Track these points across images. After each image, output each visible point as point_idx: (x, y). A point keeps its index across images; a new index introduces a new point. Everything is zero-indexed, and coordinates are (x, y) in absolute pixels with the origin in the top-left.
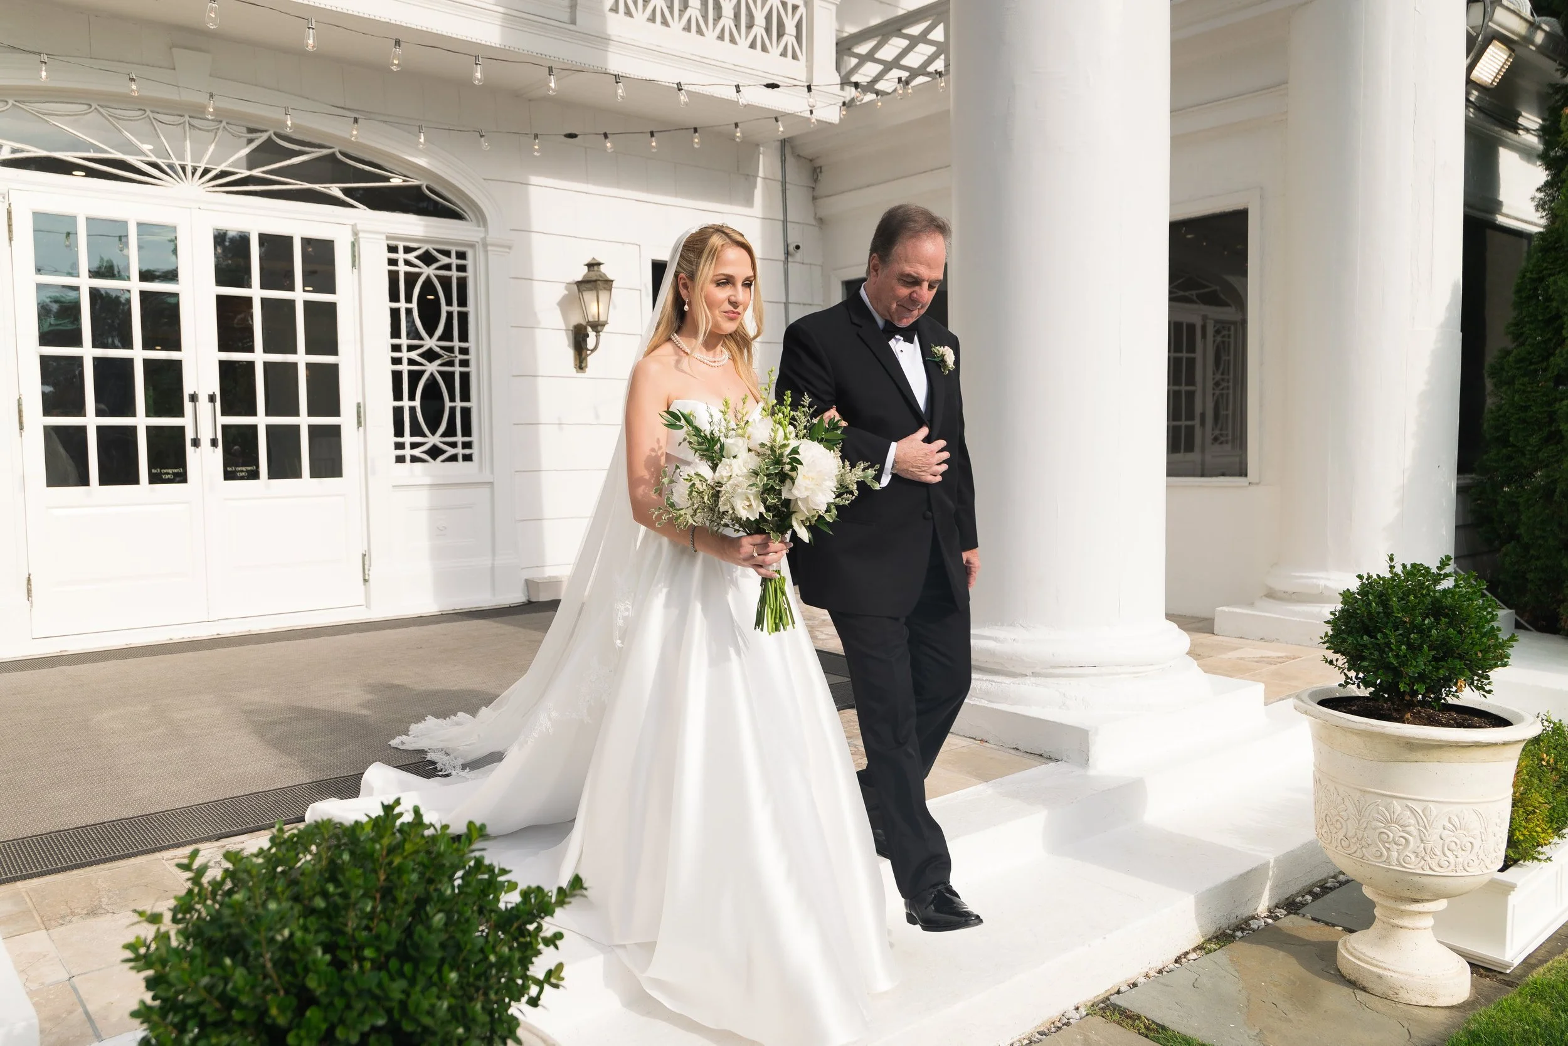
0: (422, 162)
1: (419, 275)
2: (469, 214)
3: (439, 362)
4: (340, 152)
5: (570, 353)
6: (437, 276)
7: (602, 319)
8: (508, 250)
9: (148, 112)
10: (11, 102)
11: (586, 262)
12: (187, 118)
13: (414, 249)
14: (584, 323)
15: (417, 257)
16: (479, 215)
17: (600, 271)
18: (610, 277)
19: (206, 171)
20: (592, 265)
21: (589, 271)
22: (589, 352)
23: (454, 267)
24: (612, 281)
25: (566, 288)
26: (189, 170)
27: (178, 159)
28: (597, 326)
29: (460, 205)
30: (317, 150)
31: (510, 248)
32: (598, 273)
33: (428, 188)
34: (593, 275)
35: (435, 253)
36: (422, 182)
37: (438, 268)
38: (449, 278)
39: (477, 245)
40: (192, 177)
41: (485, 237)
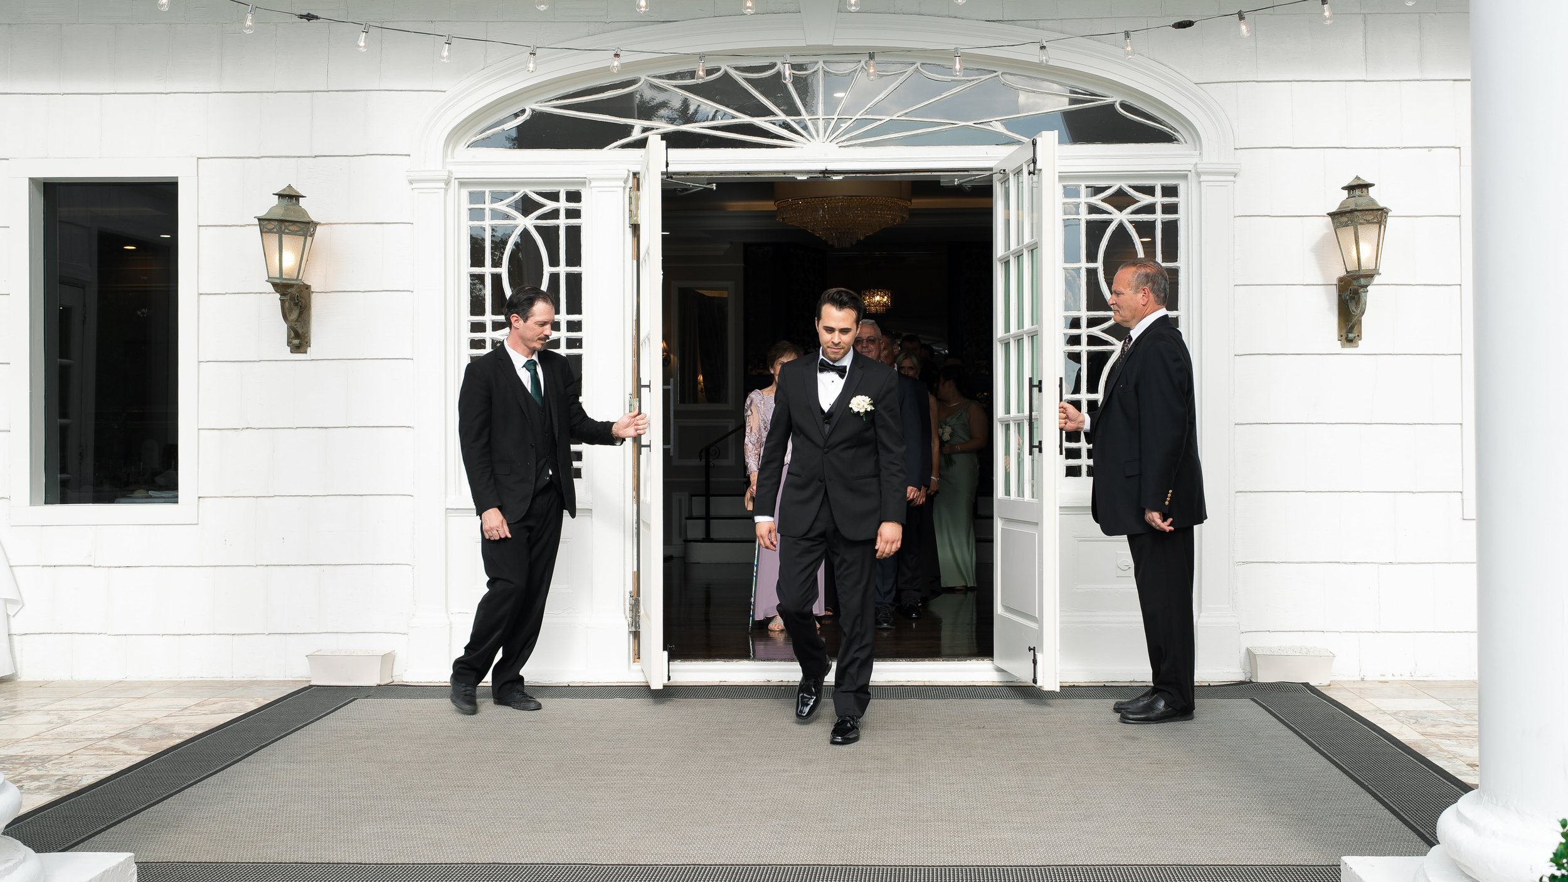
1: (1107, 223)
2: (1182, 133)
4: (1005, 76)
5: (1331, 320)
6: (1134, 223)
8: (1232, 178)
9: (779, 65)
10: (643, 79)
12: (821, 64)
13: (1103, 189)
14: (1347, 279)
15: (1104, 200)
16: (1193, 133)
17: (1370, 195)
18: (1384, 204)
19: (840, 123)
20: (1356, 188)
21: (1349, 196)
23: (1159, 208)
24: (1387, 210)
26: (821, 123)
27: (808, 114)
28: (1359, 278)
29: (1168, 123)
30: (974, 78)
31: (1235, 174)
32: (1365, 199)
33: (1123, 105)
34: (1361, 202)
35: (1131, 192)
36: (1115, 99)
37: (1136, 212)
38: (1151, 224)
39: (1191, 174)
40: (824, 132)
41: (1198, 164)
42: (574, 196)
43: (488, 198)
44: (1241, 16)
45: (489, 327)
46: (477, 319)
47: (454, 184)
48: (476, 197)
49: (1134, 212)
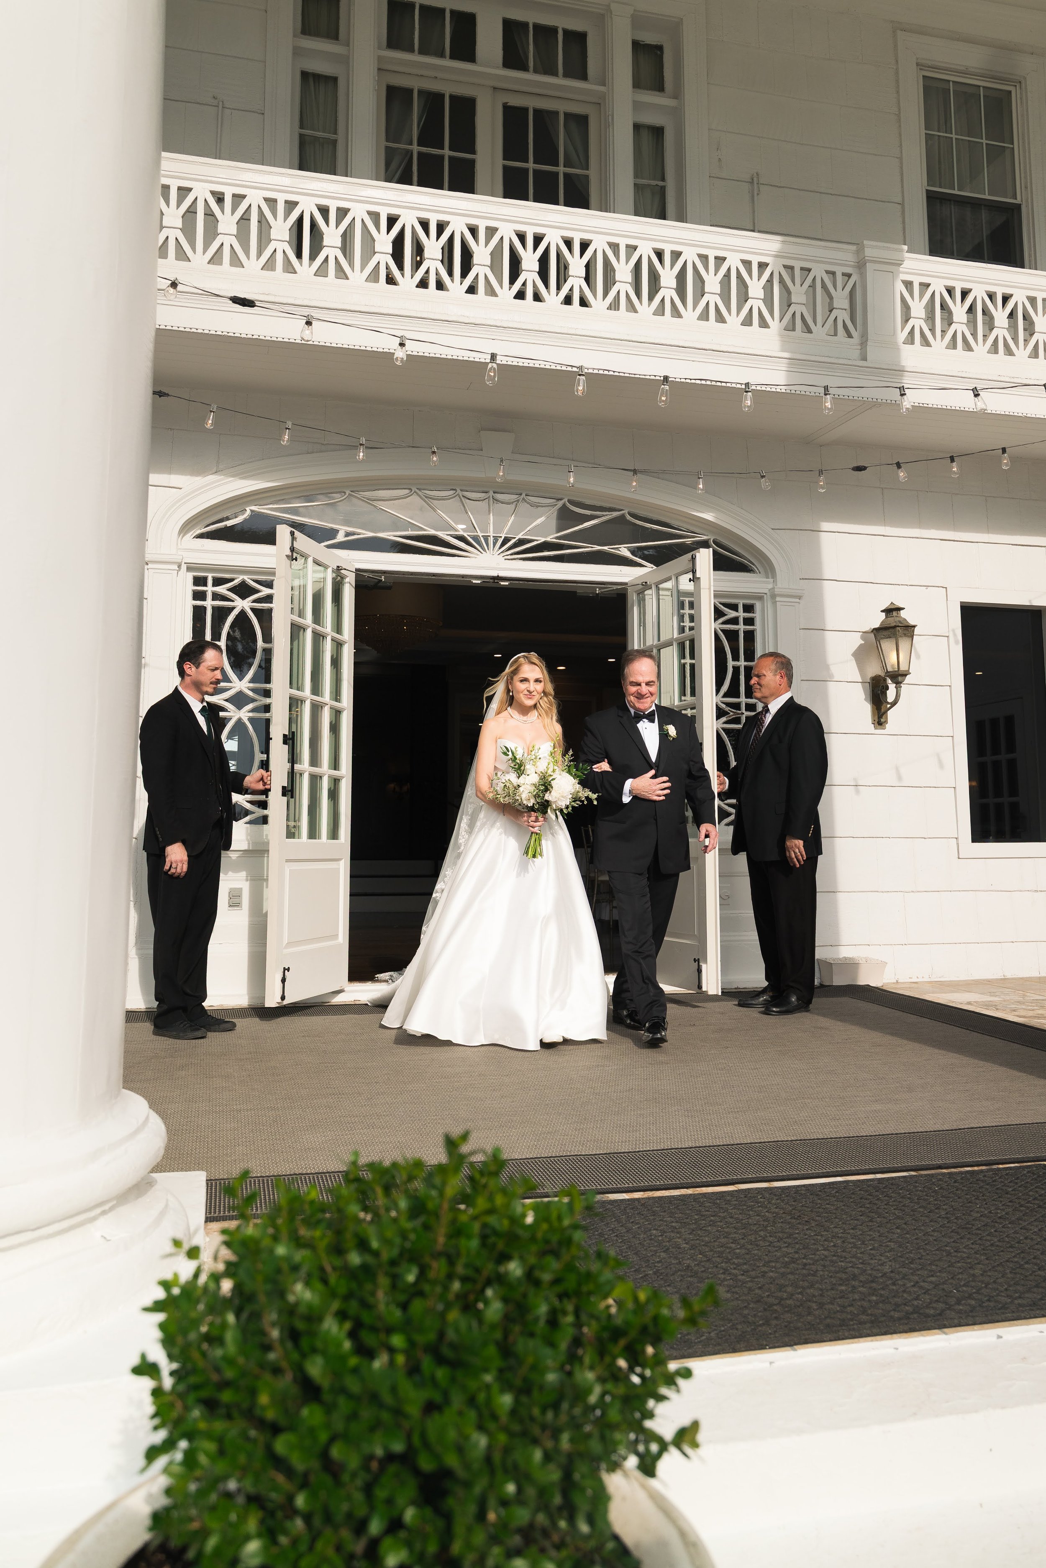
0: (709, 516)
2: (757, 565)
3: (724, 719)
4: (630, 514)
5: (867, 708)
6: (724, 631)
7: (903, 667)
8: (797, 600)
9: (459, 491)
10: (348, 492)
11: (883, 608)
12: (491, 493)
14: (883, 674)
16: (766, 565)
17: (900, 617)
18: (912, 623)
19: (506, 540)
20: (891, 611)
21: (887, 617)
22: (889, 706)
23: (741, 621)
24: (914, 626)
25: (862, 638)
26: (491, 540)
27: (481, 532)
28: (898, 677)
29: (748, 557)
30: (607, 513)
31: (800, 598)
32: (898, 619)
33: (715, 542)
34: (892, 622)
35: (722, 608)
36: (709, 537)
37: (725, 623)
38: (736, 632)
39: (765, 596)
40: (494, 547)
41: (774, 588)
43: (210, 582)
44: (898, 465)
47: (184, 567)
48: (200, 581)
49: (723, 623)
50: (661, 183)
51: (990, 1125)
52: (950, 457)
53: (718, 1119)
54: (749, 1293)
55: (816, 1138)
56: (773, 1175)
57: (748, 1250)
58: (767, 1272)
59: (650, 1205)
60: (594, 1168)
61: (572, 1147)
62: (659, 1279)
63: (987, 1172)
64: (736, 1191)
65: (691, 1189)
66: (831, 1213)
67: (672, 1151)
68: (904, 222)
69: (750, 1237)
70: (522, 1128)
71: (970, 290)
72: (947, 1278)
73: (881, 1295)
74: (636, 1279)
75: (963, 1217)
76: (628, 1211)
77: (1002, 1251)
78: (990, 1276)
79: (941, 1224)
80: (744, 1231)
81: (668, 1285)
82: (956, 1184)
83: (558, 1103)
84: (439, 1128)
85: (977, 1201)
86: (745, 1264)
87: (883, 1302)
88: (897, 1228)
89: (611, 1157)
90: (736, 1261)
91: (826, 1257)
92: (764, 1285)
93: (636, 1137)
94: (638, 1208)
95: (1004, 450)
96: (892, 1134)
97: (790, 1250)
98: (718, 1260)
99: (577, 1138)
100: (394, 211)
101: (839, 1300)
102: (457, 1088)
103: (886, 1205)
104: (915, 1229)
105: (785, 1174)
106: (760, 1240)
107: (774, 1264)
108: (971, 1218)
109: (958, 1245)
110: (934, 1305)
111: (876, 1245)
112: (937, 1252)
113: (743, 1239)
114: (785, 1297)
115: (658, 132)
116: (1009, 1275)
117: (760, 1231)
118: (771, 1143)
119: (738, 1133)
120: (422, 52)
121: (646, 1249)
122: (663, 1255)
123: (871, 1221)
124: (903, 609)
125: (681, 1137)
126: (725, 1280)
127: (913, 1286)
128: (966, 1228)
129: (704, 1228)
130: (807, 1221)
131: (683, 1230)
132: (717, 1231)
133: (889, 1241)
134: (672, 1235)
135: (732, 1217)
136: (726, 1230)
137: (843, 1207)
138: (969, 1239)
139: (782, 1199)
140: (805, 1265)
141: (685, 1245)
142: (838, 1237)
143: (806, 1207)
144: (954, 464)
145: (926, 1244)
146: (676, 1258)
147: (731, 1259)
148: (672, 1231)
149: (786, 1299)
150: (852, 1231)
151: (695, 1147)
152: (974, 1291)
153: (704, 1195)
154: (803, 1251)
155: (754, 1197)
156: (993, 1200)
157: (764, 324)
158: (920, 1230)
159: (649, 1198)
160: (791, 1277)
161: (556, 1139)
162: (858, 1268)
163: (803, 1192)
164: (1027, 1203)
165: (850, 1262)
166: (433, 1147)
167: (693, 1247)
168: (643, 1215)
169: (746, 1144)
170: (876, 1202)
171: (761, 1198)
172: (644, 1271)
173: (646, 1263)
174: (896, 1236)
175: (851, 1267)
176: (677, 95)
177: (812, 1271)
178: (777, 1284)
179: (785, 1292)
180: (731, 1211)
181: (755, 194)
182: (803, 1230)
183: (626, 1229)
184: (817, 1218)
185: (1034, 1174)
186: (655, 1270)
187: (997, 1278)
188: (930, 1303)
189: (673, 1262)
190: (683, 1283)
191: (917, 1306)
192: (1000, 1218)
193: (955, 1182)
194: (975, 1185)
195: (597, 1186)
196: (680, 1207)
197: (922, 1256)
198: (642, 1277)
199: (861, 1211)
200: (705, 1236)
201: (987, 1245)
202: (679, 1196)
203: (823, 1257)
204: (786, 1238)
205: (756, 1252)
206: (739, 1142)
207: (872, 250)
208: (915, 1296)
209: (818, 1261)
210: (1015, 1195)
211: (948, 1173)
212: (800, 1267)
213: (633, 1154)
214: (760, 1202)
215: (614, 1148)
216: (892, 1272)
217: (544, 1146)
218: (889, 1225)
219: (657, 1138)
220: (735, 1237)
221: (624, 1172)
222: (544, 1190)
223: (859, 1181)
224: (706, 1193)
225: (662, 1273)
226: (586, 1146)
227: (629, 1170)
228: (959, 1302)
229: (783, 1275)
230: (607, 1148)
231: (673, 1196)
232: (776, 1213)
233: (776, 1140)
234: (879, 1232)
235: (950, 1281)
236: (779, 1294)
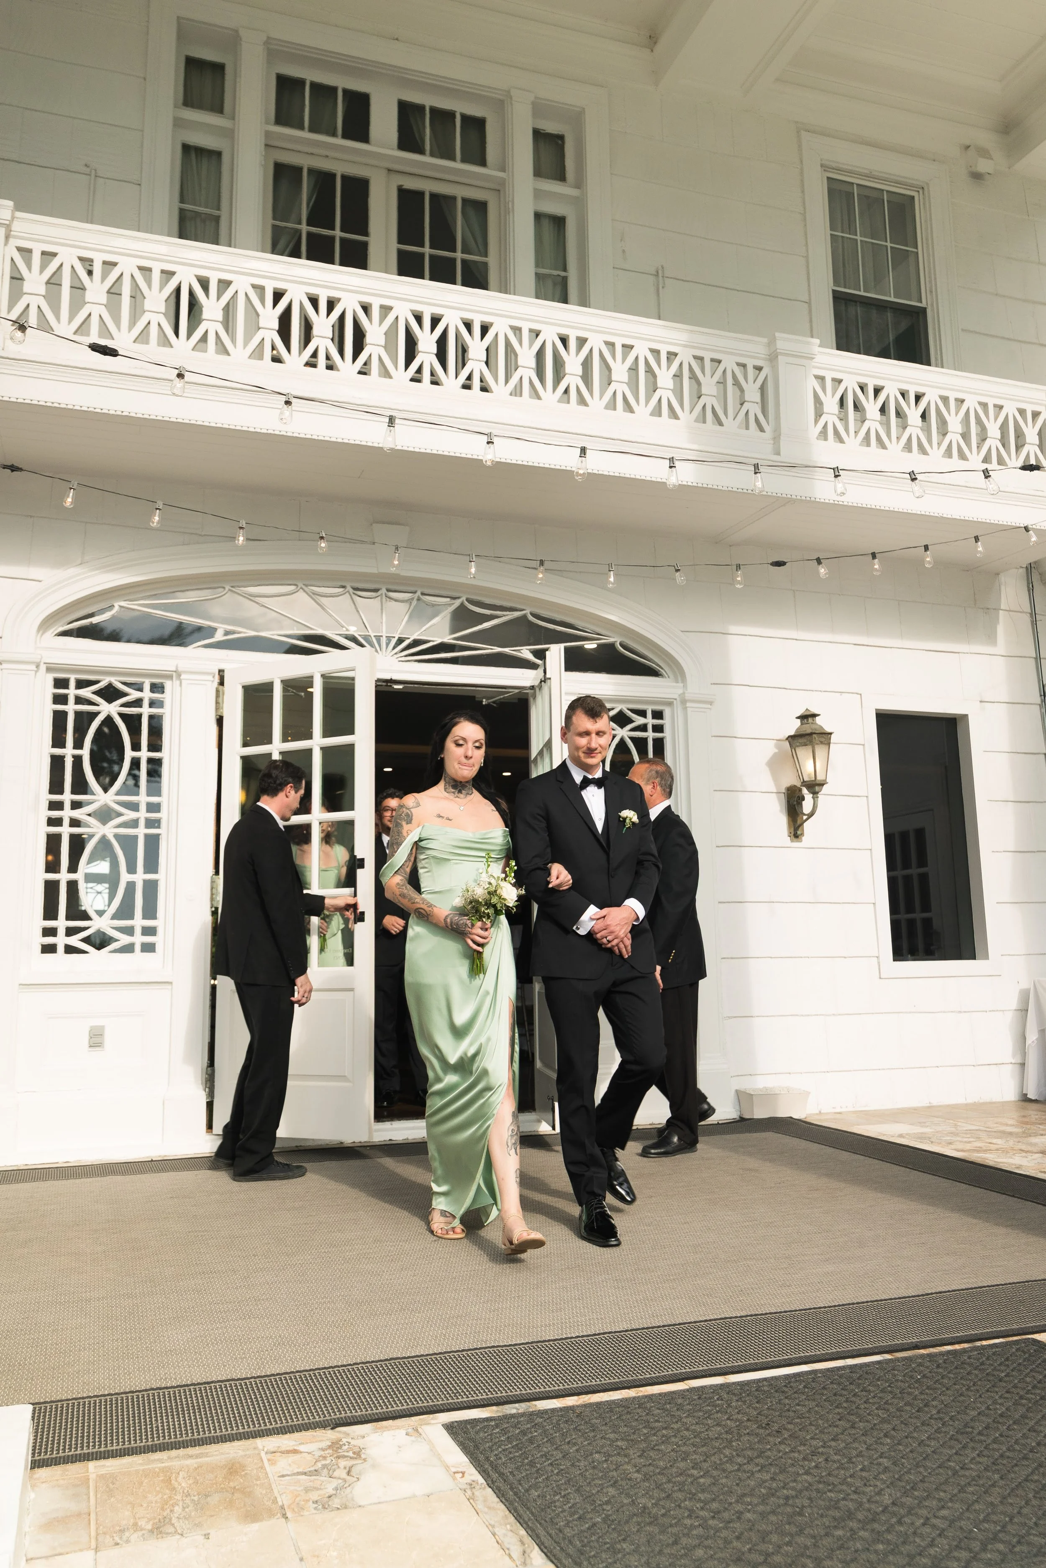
0: (614, 617)
2: (665, 669)
4: (531, 614)
5: (782, 820)
6: (632, 738)
7: (820, 777)
8: (709, 706)
9: (348, 588)
10: (227, 588)
11: (799, 715)
12: (384, 591)
14: (798, 784)
16: (676, 670)
17: (816, 724)
18: (828, 730)
19: (400, 641)
20: (806, 717)
21: (802, 724)
22: (805, 817)
23: (650, 728)
24: (831, 734)
25: (777, 746)
26: (384, 641)
27: (373, 632)
28: (815, 786)
29: (655, 660)
30: (508, 613)
32: (813, 726)
33: (621, 644)
34: (808, 729)
35: (630, 714)
36: (615, 639)
37: (633, 730)
38: (645, 740)
39: (675, 702)
40: (387, 647)
41: (684, 693)
42: (157, 688)
43: (72, 684)
45: (67, 805)
46: (56, 797)
47: (43, 668)
48: (61, 683)
49: (632, 730)
50: (563, 274)
51: (960, 1288)
52: (872, 554)
53: (652, 1290)
54: (725, 1547)
55: (768, 1312)
56: (728, 1365)
57: (714, 1477)
58: (742, 1513)
59: (587, 1416)
60: (516, 1364)
61: (487, 1335)
62: (610, 1530)
63: (971, 1351)
64: (688, 1390)
65: (633, 1390)
66: (803, 1417)
67: (605, 1336)
68: (811, 321)
69: (713, 1458)
70: (428, 1311)
71: (883, 388)
72: (961, 1510)
73: (888, 1542)
74: (582, 1531)
75: (959, 1417)
76: (562, 1426)
77: (1016, 1465)
78: (1011, 1504)
79: (936, 1427)
80: (704, 1449)
81: (624, 1540)
82: (940, 1370)
83: (467, 1275)
84: (329, 1315)
85: (970, 1393)
86: (714, 1500)
87: (892, 1552)
88: (886, 1436)
89: (534, 1348)
90: (701, 1496)
91: (810, 1484)
92: (742, 1533)
93: (562, 1319)
94: (573, 1421)
95: (926, 548)
96: (853, 1304)
97: (766, 1476)
98: (680, 1495)
99: (492, 1322)
100: (281, 285)
101: (838, 1552)
102: (349, 1259)
103: (865, 1402)
104: (907, 1437)
105: (741, 1364)
106: (727, 1462)
107: (749, 1500)
108: (968, 1418)
109: (962, 1458)
110: (956, 1554)
111: (866, 1463)
112: (941, 1471)
113: (705, 1461)
114: (771, 1550)
115: (559, 222)
116: (1034, 1502)
117: (724, 1448)
118: (718, 1321)
119: (678, 1309)
120: (312, 130)
121: (590, 1483)
122: (612, 1491)
123: (853, 1427)
124: (818, 715)
125: (613, 1316)
126: (693, 1527)
127: (924, 1524)
128: (967, 1433)
129: (657, 1448)
130: (778, 1432)
131: (631, 1452)
132: (673, 1450)
133: (881, 1457)
134: (619, 1459)
135: (687, 1429)
136: (684, 1449)
137: (816, 1409)
138: (973, 1448)
139: (743, 1399)
140: (787, 1498)
141: (636, 1475)
142: (819, 1453)
143: (773, 1410)
144: (876, 561)
145: (924, 1459)
146: (628, 1495)
147: (695, 1494)
148: (619, 1454)
149: (773, 1553)
150: (833, 1444)
151: (631, 1330)
152: (998, 1528)
153: (650, 1397)
154: (781, 1477)
155: (710, 1398)
156: (988, 1391)
157: (673, 415)
158: (913, 1437)
159: (585, 1406)
160: (773, 1518)
161: (468, 1325)
162: (852, 1500)
163: (766, 1388)
164: (1027, 1393)
165: (840, 1491)
166: (322, 1342)
167: (646, 1478)
168: (580, 1431)
169: (689, 1323)
170: (854, 1399)
171: (718, 1399)
172: (591, 1519)
173: (592, 1505)
174: (886, 1448)
175: (844, 1499)
176: (579, 184)
177: (798, 1507)
178: (758, 1531)
179: (770, 1542)
180: (685, 1421)
181: (661, 288)
182: (775, 1444)
183: (562, 1453)
184: (789, 1426)
185: (1025, 1353)
186: (604, 1516)
187: (1021, 1508)
188: (950, 1552)
189: (625, 1501)
190: (642, 1535)
191: (935, 1557)
192: (1001, 1415)
193: (938, 1366)
194: (962, 1371)
195: (521, 1390)
196: (624, 1417)
197: (924, 1477)
198: (589, 1529)
199: (839, 1413)
200: (659, 1459)
201: (996, 1457)
202: (621, 1400)
203: (806, 1485)
204: (756, 1458)
205: (724, 1481)
206: (681, 1322)
207: (785, 342)
208: (930, 1539)
209: (801, 1491)
210: (1011, 1382)
211: (928, 1355)
212: (782, 1501)
213: (560, 1342)
214: (718, 1405)
215: (537, 1334)
216: (893, 1503)
217: (454, 1335)
218: (875, 1433)
219: (586, 1320)
220: (695, 1459)
221: (551, 1369)
222: (458, 1398)
223: (828, 1370)
224: (652, 1395)
225: (613, 1521)
226: (504, 1333)
227: (557, 1365)
228: (984, 1549)
229: (764, 1515)
230: (529, 1336)
231: (613, 1402)
232: (739, 1420)
233: (723, 1316)
234: (865, 1443)
235: (967, 1514)
236: (762, 1547)
